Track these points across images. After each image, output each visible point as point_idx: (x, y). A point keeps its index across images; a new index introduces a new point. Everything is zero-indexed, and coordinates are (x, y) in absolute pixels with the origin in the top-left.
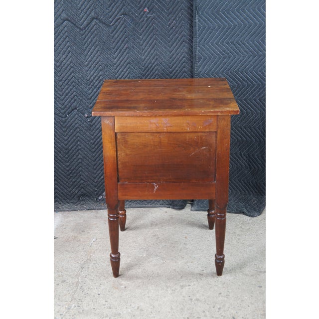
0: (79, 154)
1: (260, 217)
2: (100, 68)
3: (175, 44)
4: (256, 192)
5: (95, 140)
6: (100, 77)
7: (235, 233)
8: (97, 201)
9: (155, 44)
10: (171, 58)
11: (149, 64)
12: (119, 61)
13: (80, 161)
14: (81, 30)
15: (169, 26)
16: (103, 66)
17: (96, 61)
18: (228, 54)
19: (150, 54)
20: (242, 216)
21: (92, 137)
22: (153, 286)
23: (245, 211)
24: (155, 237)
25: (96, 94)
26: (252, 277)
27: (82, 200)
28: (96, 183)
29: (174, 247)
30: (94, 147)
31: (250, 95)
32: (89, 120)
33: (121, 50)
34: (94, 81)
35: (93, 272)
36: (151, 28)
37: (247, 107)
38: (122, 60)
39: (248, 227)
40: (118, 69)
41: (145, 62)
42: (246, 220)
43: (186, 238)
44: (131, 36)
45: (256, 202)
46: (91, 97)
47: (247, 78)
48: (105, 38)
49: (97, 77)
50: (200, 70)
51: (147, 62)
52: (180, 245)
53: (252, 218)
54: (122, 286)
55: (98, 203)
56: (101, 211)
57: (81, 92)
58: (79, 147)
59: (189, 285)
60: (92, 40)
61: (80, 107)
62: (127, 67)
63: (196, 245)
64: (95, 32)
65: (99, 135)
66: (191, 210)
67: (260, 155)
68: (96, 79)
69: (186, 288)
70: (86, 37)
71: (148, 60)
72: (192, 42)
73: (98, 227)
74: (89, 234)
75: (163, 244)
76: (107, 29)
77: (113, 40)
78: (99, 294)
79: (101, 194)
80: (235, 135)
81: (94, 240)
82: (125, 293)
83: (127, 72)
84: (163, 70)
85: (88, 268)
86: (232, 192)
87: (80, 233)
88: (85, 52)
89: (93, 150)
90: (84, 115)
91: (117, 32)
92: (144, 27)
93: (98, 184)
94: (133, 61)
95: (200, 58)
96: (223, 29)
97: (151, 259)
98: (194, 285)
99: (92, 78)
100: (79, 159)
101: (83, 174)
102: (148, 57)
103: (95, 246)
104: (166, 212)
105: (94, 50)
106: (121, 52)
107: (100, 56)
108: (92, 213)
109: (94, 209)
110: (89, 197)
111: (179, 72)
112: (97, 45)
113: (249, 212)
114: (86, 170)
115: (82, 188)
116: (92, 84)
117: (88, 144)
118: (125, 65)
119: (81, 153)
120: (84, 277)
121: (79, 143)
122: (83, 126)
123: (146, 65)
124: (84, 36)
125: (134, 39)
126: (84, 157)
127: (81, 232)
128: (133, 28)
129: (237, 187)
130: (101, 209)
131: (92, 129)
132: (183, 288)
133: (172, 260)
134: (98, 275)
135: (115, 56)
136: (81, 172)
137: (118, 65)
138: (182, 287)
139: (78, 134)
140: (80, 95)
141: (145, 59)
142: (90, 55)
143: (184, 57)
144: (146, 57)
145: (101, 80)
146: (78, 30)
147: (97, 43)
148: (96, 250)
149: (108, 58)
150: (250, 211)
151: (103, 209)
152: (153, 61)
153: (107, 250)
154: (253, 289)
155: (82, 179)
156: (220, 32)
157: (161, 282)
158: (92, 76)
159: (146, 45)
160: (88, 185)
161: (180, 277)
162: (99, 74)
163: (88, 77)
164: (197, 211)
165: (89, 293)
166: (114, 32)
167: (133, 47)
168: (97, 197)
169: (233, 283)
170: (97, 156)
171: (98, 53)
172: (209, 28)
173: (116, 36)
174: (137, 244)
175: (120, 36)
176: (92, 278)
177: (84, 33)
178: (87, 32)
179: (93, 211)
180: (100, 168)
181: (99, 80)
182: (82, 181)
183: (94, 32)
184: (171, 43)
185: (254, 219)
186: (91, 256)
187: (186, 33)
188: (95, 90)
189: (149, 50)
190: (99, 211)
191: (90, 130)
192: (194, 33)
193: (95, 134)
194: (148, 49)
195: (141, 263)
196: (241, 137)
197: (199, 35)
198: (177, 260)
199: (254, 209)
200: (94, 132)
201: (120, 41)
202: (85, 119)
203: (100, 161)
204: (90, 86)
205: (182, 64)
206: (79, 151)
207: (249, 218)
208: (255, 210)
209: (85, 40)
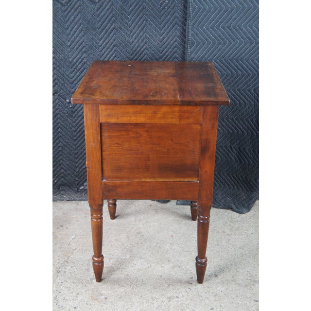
0: (60, 141)
1: (248, 213)
2: (84, 49)
3: (166, 26)
4: (245, 187)
5: (76, 127)
6: (83, 59)
7: (224, 232)
8: (78, 191)
9: (145, 25)
10: (161, 42)
11: (138, 47)
12: (105, 43)
13: (60, 149)
14: (63, 5)
15: (161, 6)
16: (87, 47)
17: (80, 42)
18: (223, 39)
19: (139, 36)
20: (229, 211)
21: (74, 124)
22: (137, 297)
23: (234, 207)
24: (139, 235)
25: (78, 78)
26: (246, 288)
27: (62, 190)
28: (77, 172)
29: (160, 247)
30: (76, 135)
31: (244, 85)
32: (71, 106)
33: (107, 31)
34: (77, 64)
35: (70, 278)
36: (141, 7)
37: (241, 98)
38: (108, 42)
39: (237, 226)
40: (103, 51)
41: (133, 45)
42: (235, 217)
43: (172, 236)
44: (119, 15)
45: (244, 197)
46: (74, 81)
47: (242, 67)
48: (89, 16)
49: (80, 60)
50: (192, 55)
51: (135, 45)
52: (166, 245)
53: (241, 215)
54: (102, 297)
55: (79, 194)
56: (82, 202)
57: (63, 75)
58: (60, 134)
59: (177, 297)
60: (75, 18)
61: (61, 92)
62: (113, 50)
63: (184, 245)
64: (79, 9)
65: (81, 122)
66: (177, 204)
67: (251, 149)
68: (79, 62)
69: (174, 300)
70: (68, 14)
71: (136, 43)
72: (185, 25)
73: (78, 221)
74: (67, 230)
75: (148, 243)
76: (92, 6)
77: (98, 19)
78: (75, 308)
79: (82, 185)
80: (227, 127)
81: (73, 237)
82: (105, 306)
83: (114, 55)
84: (152, 55)
85: (65, 272)
86: (220, 186)
87: (58, 228)
88: (68, 31)
89: (75, 138)
90: (65, 100)
91: (103, 10)
92: (133, 5)
93: (80, 173)
94: (120, 44)
95: (193, 43)
96: (220, 11)
97: (135, 262)
98: (183, 296)
99: (75, 60)
100: (59, 147)
101: (64, 163)
102: (136, 40)
103: (74, 244)
104: (151, 205)
105: (77, 29)
106: (108, 33)
107: (83, 36)
108: (73, 205)
109: (74, 200)
110: (69, 187)
111: (170, 58)
112: (81, 24)
113: (237, 208)
114: (67, 159)
115: (62, 177)
116: (74, 67)
117: (69, 131)
118: (111, 47)
119: (62, 140)
120: (60, 283)
121: (59, 130)
122: (65, 111)
123: (134, 49)
124: (66, 12)
125: (121, 18)
126: (65, 146)
127: (59, 226)
128: (121, 7)
129: (225, 181)
130: (81, 200)
131: (74, 115)
132: (170, 301)
133: (158, 263)
134: (75, 281)
135: (100, 37)
136: (61, 161)
137: (104, 48)
138: (170, 299)
139: (59, 120)
140: (61, 78)
141: (133, 42)
142: (73, 35)
143: (175, 41)
144: (135, 39)
145: (85, 63)
146: (60, 5)
147: (81, 21)
148: (75, 249)
149: (93, 39)
150: (239, 207)
151: (84, 200)
152: (142, 44)
153: (86, 250)
154: (248, 304)
155: (62, 168)
156: (216, 15)
157: (147, 292)
158: (75, 58)
159: (135, 26)
160: (69, 174)
161: (167, 285)
162: (83, 56)
163: (71, 59)
164: (183, 204)
165: (64, 306)
166: (100, 10)
167: (121, 28)
168: (78, 187)
169: (225, 295)
170: (78, 144)
171: (82, 33)
172: (205, 9)
173: (102, 14)
174: (120, 243)
175: (106, 14)
176: (69, 286)
177: (67, 9)
178: (69, 9)
179: (74, 202)
180: (82, 157)
181: (83, 62)
182: (63, 171)
183: (77, 8)
184: (162, 25)
185: (243, 215)
186: (68, 257)
187: (179, 14)
188: (78, 74)
189: (138, 32)
190: (79, 202)
191: (72, 116)
192: (188, 15)
193: (77, 121)
194: (137, 30)
195: (123, 267)
196: (232, 129)
197: (193, 18)
198: (164, 263)
199: (243, 204)
200: (76, 118)
201: (107, 20)
202: (67, 105)
203: (82, 150)
204: (73, 69)
205: (173, 49)
206: (60, 138)
207: (238, 214)
208: (244, 206)
209: (67, 17)
